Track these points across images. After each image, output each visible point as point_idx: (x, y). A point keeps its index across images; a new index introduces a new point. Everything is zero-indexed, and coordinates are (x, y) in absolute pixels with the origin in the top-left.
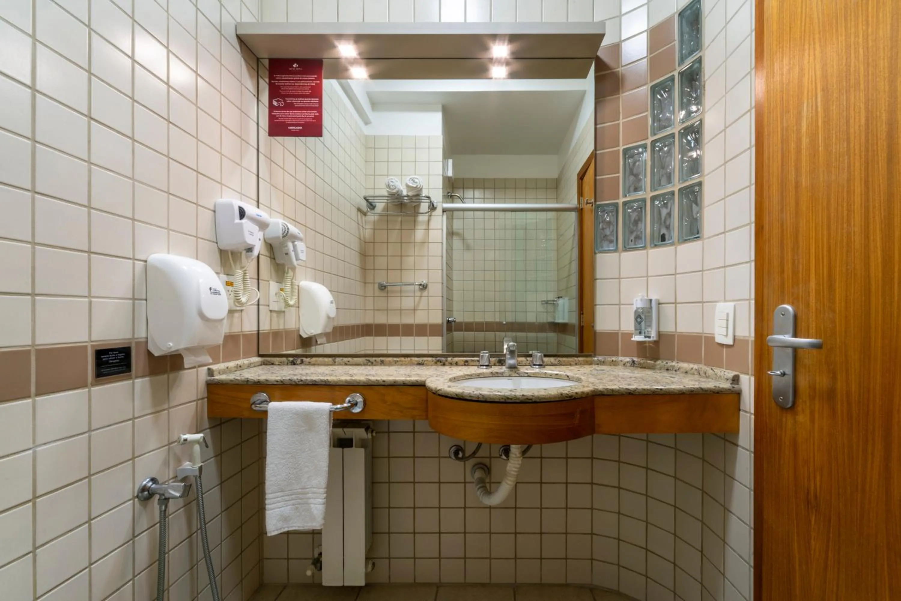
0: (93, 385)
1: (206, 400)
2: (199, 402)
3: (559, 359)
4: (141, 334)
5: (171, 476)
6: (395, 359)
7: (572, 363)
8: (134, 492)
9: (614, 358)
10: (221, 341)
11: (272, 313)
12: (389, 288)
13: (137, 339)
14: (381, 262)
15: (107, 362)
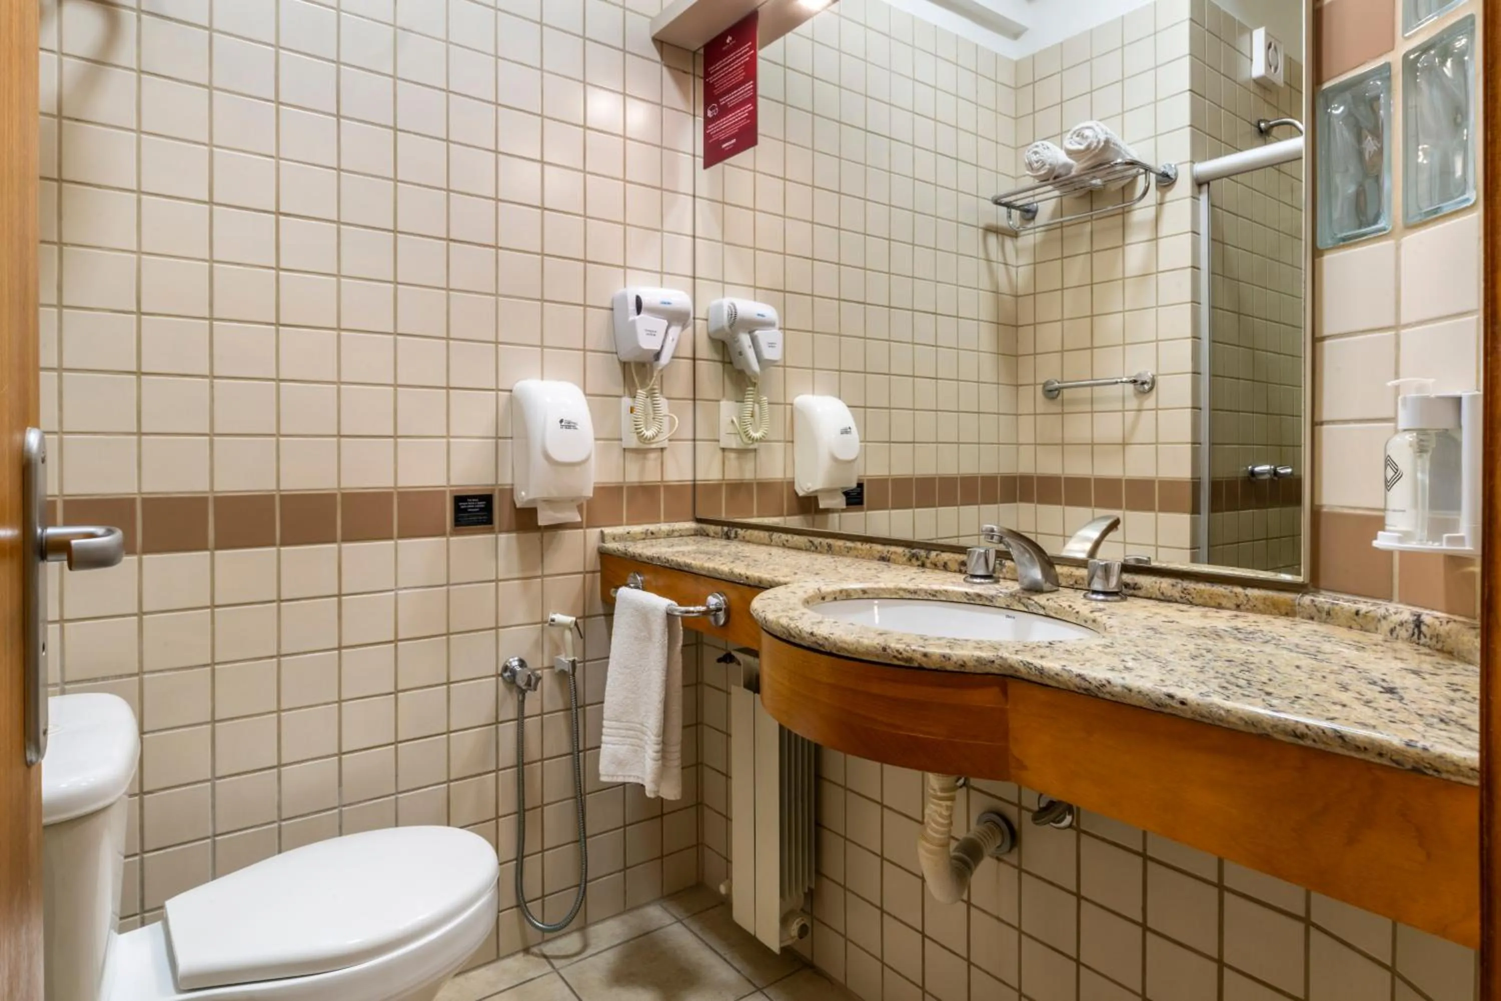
0: (452, 535)
1: (599, 574)
2: (588, 575)
3: (1186, 584)
4: (506, 480)
5: (546, 664)
6: (849, 544)
7: (1224, 602)
8: (497, 668)
9: (1364, 606)
10: (589, 493)
11: (726, 453)
12: (1066, 393)
13: (501, 485)
14: (1050, 336)
15: (465, 510)
